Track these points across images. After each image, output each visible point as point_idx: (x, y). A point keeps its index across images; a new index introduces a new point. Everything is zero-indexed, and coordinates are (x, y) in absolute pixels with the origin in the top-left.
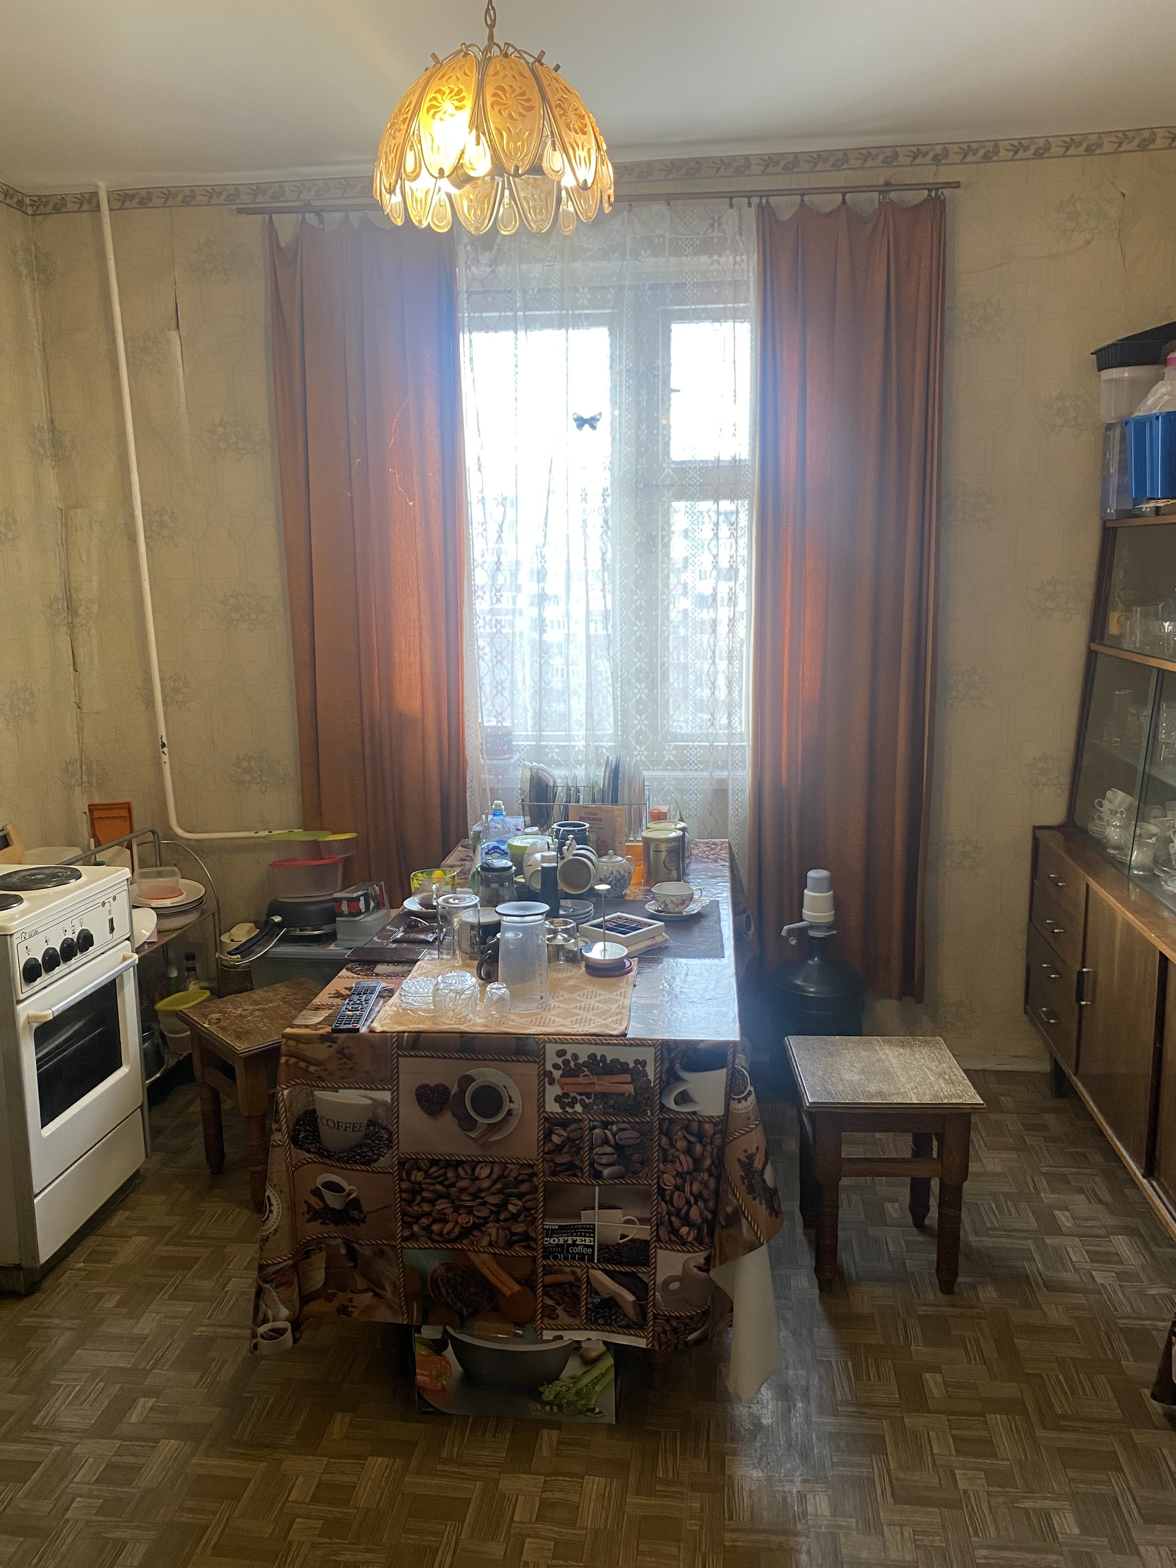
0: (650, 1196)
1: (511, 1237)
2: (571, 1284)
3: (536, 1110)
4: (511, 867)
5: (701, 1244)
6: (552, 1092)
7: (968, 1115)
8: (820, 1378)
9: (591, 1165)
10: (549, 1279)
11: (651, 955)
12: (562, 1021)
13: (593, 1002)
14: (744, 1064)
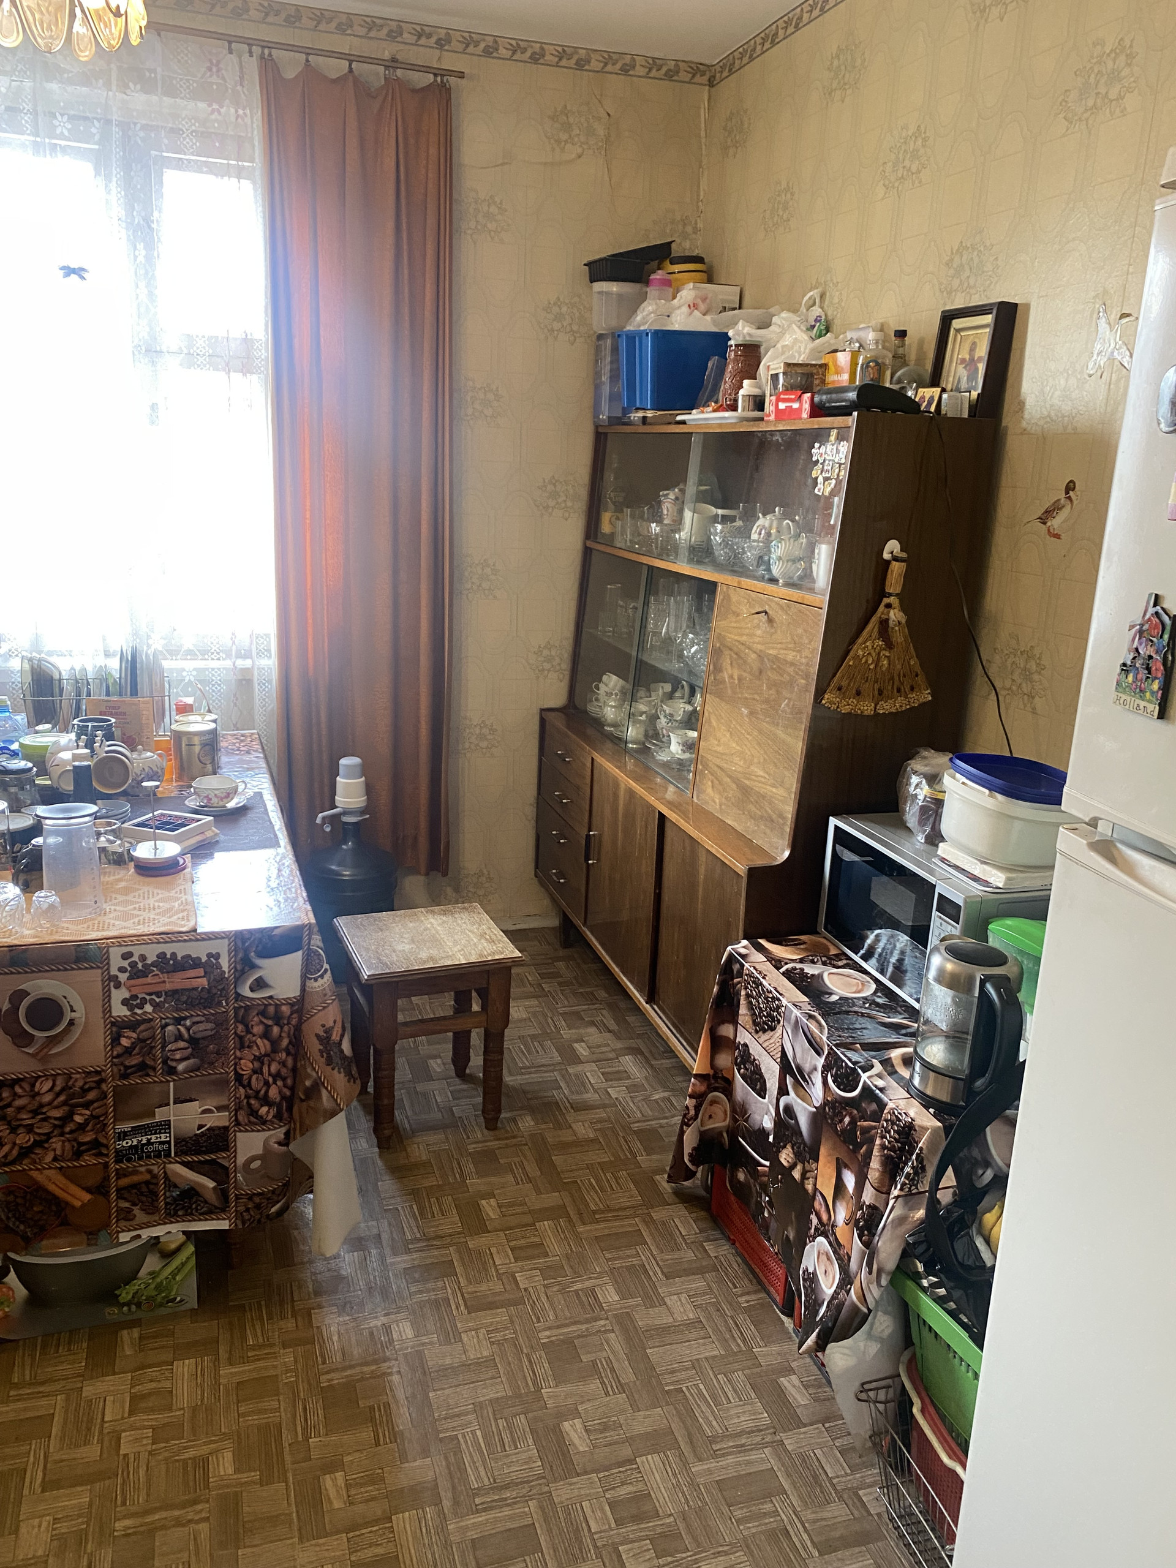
0: (228, 1082)
1: (79, 1147)
2: (147, 1183)
3: (101, 1015)
4: (30, 769)
5: (281, 1120)
6: (118, 995)
7: (510, 968)
8: (390, 1224)
9: (165, 1062)
10: (124, 1182)
11: (202, 850)
12: (124, 924)
13: (152, 901)
14: (321, 944)
